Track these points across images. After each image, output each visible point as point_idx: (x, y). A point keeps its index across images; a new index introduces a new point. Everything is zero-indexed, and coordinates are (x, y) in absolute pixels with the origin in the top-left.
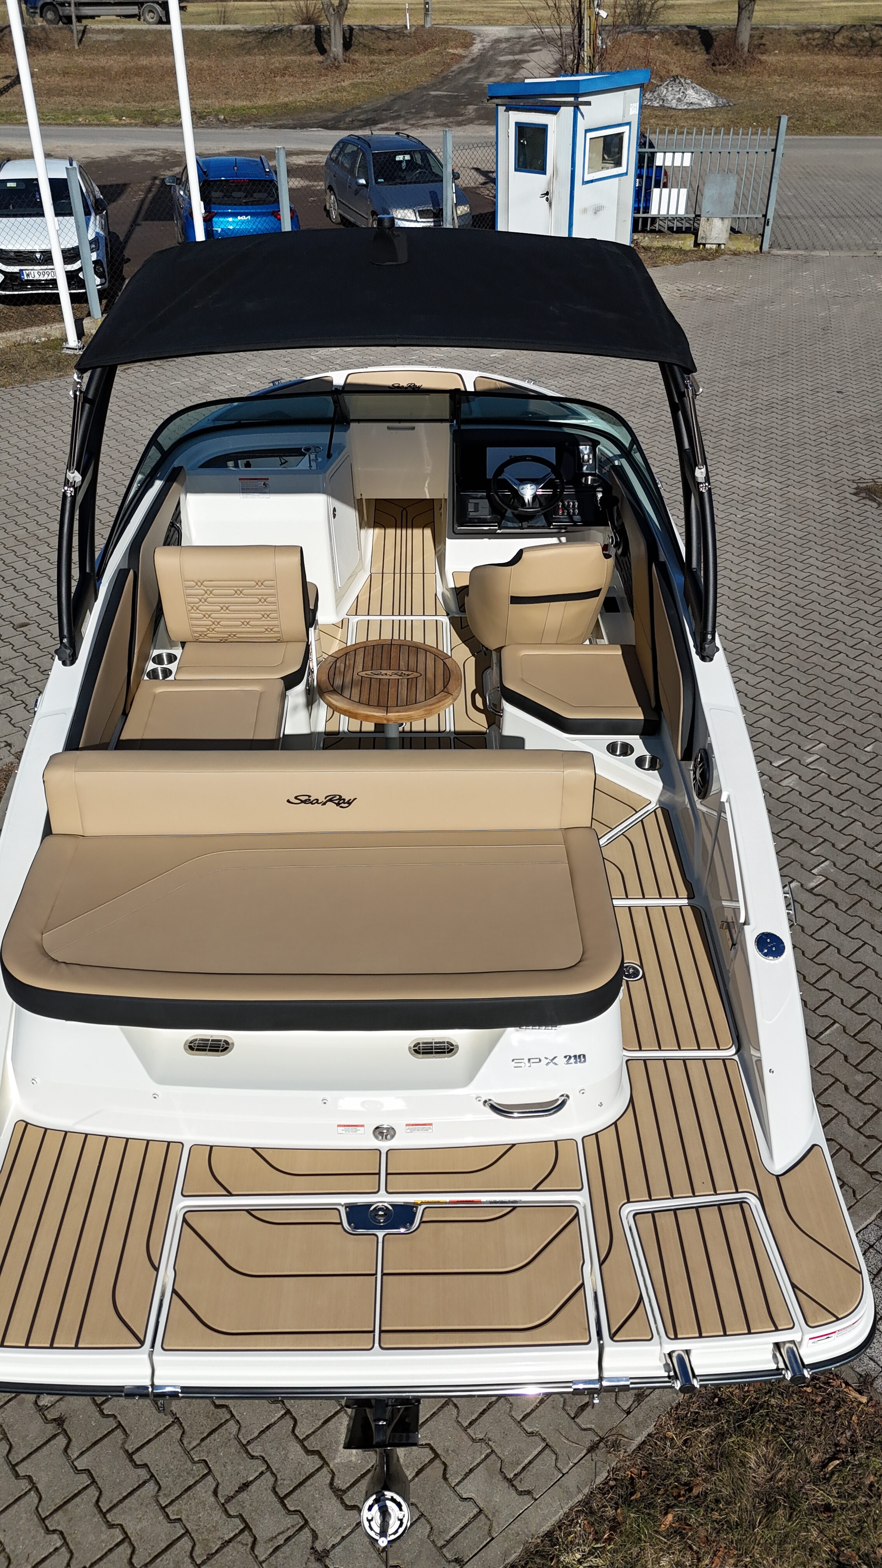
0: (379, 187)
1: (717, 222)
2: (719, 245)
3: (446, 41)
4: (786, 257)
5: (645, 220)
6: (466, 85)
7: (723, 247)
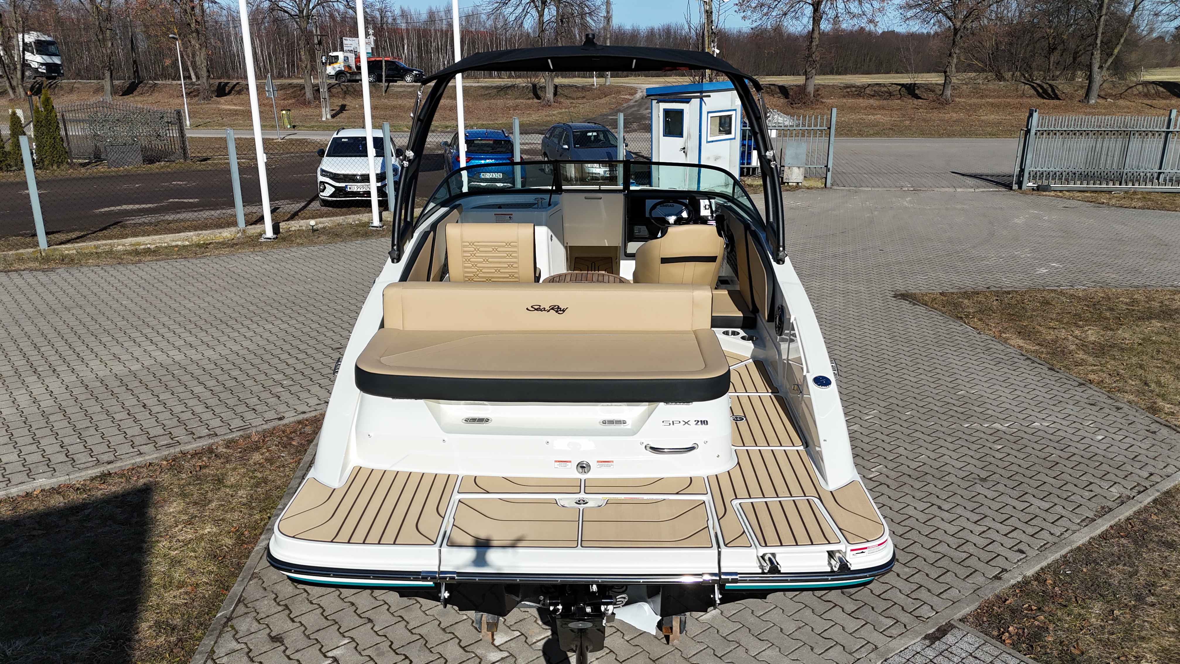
0: (576, 149)
1: (795, 170)
2: (798, 183)
3: (619, 92)
4: (842, 190)
5: (748, 169)
6: (632, 114)
7: (800, 184)
